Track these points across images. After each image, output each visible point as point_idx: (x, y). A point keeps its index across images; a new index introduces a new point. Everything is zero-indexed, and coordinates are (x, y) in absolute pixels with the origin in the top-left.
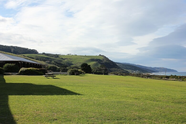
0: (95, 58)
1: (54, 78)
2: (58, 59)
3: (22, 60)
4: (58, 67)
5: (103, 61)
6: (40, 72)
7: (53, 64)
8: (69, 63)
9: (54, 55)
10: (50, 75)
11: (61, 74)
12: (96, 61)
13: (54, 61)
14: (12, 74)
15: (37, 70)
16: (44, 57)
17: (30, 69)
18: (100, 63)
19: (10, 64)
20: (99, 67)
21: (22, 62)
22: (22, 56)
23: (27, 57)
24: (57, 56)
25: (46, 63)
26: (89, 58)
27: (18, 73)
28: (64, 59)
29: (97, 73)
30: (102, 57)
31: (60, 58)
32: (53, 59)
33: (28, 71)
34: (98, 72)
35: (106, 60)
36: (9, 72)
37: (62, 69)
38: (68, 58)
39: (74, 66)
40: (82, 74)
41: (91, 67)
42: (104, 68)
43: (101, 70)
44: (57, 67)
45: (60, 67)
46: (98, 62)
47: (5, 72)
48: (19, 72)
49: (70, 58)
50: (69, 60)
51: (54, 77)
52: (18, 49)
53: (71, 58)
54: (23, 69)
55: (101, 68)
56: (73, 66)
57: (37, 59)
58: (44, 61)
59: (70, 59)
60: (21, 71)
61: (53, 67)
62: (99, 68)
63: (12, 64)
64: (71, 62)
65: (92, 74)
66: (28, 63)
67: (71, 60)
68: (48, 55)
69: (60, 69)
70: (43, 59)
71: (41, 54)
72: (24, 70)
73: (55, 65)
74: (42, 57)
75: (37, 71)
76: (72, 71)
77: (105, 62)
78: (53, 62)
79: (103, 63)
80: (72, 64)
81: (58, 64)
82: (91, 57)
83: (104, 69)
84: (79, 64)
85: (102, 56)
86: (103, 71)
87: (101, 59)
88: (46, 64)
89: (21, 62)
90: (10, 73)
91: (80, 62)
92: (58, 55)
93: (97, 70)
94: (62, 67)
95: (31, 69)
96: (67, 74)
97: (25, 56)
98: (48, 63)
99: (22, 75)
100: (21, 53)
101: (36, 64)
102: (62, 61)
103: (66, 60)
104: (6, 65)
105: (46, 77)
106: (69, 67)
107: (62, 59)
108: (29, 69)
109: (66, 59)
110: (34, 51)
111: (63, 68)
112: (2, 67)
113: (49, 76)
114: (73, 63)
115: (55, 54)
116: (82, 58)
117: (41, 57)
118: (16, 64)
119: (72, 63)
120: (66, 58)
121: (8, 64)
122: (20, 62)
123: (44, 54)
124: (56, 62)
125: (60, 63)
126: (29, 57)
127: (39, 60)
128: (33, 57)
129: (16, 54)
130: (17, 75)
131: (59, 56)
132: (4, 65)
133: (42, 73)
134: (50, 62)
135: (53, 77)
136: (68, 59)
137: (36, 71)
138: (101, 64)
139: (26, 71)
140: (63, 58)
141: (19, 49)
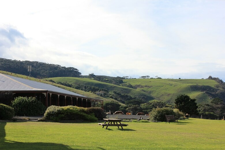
0: (200, 85)
1: (122, 129)
2: (121, 86)
3: (49, 90)
4: (122, 104)
5: (217, 90)
6: (89, 116)
7: (112, 97)
8: (145, 96)
9: (114, 79)
10: (114, 121)
11: (135, 120)
12: (202, 91)
13: (114, 92)
14: (30, 120)
15: (83, 111)
16: (92, 84)
17: (68, 109)
18: (210, 95)
19: (25, 98)
20: (210, 104)
21: (51, 94)
22: (47, 80)
23: (58, 83)
24: (119, 80)
25: (97, 96)
26: (188, 85)
27: (41, 118)
28: (135, 87)
29: (206, 115)
30: (214, 81)
31: (125, 85)
32: (111, 87)
33: (63, 114)
34: (207, 113)
35: (223, 88)
36: (23, 116)
37: (131, 108)
38: (144, 85)
39: (156, 101)
40: (181, 119)
41: (196, 104)
42: (220, 106)
43: (213, 109)
44: (120, 103)
45: (128, 104)
46: (206, 92)
47: (15, 116)
48: (45, 115)
49: (147, 84)
50: (145, 89)
51: (124, 127)
52: (39, 67)
53: (150, 85)
54: (52, 108)
55: (214, 105)
56: (153, 100)
57: (77, 88)
58: (94, 90)
59: (146, 86)
60: (48, 113)
61: (112, 104)
62: (208, 105)
63: (30, 98)
64: (150, 92)
65: (200, 118)
66: (62, 96)
67: (150, 89)
68: (100, 78)
69: (126, 108)
70: (91, 88)
71: (86, 77)
72: (56, 111)
73: (116, 99)
74: (89, 83)
75: (84, 114)
76: (159, 112)
77: (221, 93)
78: (111, 93)
79: (217, 95)
80: (152, 98)
81: (122, 97)
82: (192, 83)
83: (219, 108)
84: (166, 97)
85: (215, 79)
86: (218, 112)
87: (213, 86)
88: (98, 98)
89: (49, 94)
90: (26, 118)
91: (168, 92)
92: (122, 78)
93: (205, 110)
94: (130, 103)
95: (71, 109)
96: (148, 120)
97: (54, 82)
98: (101, 96)
99: (51, 123)
100: (45, 74)
101: (80, 98)
102: (130, 91)
103: (138, 90)
104: (17, 100)
105: (105, 127)
106: (146, 104)
107: (131, 86)
108: (65, 108)
109: (139, 86)
110: (72, 71)
111: (133, 106)
112: (9, 104)
113: (112, 125)
114: (153, 95)
115: (116, 77)
116: (171, 85)
117: (86, 84)
118: (38, 99)
119: (151, 94)
120: (138, 84)
121: (20, 97)
122: (45, 94)
123: (92, 76)
124: (118, 94)
125: (127, 96)
126: (62, 84)
127: (82, 90)
128: (70, 84)
129: (35, 77)
130: (39, 121)
131: (124, 81)
132: (14, 100)
133: (93, 117)
134: (105, 94)
135: (120, 127)
136: (142, 87)
137: (82, 113)
138: (213, 96)
139: (59, 112)
140: (133, 84)
141: (41, 68)
